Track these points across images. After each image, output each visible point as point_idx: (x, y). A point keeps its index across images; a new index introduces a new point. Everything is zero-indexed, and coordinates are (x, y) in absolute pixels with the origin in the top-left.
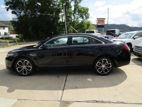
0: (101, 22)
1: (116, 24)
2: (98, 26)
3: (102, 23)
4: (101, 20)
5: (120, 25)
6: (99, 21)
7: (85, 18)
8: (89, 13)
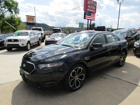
0: (31, 19)
1: (38, 23)
2: (28, 24)
3: (32, 21)
4: (31, 17)
5: (41, 24)
6: (29, 18)
7: (14, 13)
8: (19, 9)
